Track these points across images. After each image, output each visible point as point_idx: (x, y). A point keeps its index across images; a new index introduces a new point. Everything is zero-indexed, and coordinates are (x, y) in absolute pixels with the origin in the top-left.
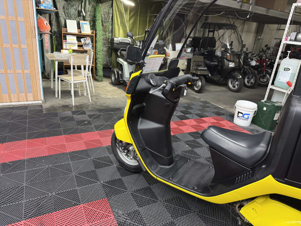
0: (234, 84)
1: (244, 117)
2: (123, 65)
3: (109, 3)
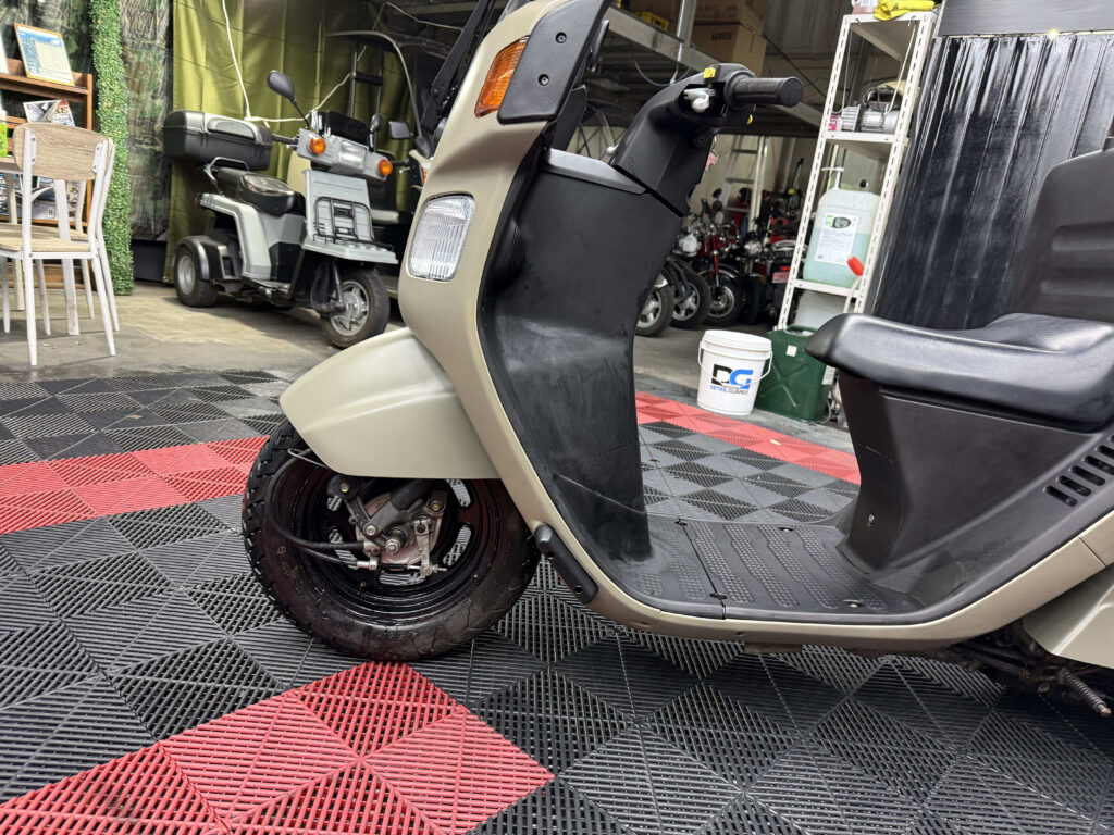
1: (735, 383)
2: (236, 216)
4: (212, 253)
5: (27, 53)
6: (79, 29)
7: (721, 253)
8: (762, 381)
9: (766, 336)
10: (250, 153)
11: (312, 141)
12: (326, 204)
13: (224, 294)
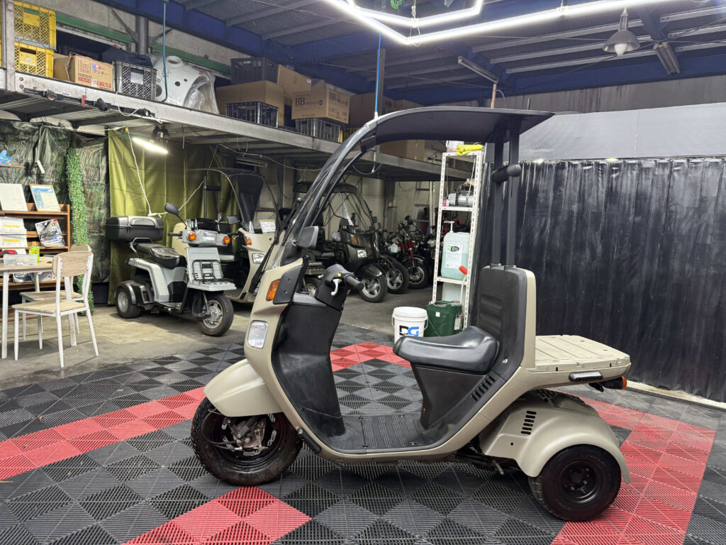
0: (371, 287)
2: (149, 270)
3: (98, 147)
4: (137, 290)
5: (36, 198)
6: (61, 181)
7: (414, 249)
8: (425, 331)
9: (425, 308)
10: (152, 233)
11: (189, 235)
12: (198, 263)
13: (145, 311)
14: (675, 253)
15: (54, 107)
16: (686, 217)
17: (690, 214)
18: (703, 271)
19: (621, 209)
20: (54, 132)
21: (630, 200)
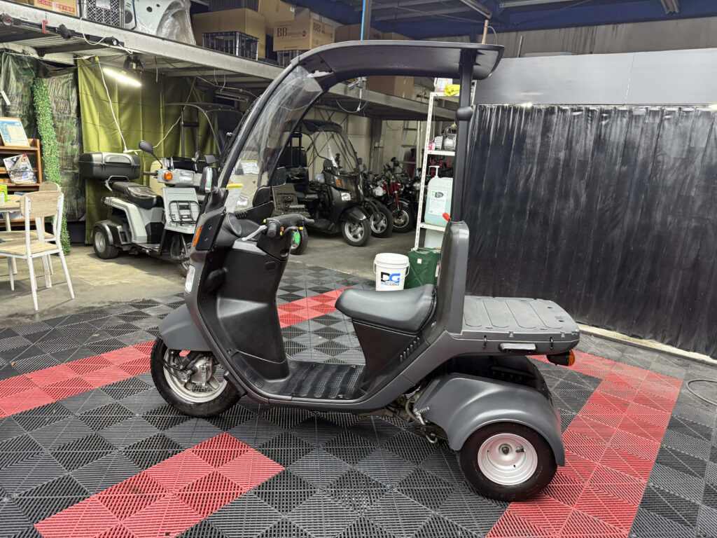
0: (355, 231)
1: (392, 281)
2: (126, 211)
3: (67, 77)
4: (114, 230)
5: (4, 133)
6: (28, 113)
7: (399, 192)
8: (406, 278)
10: (129, 172)
11: (165, 174)
12: (175, 204)
13: (122, 251)
14: (658, 204)
15: (15, 32)
16: (672, 168)
17: (677, 165)
18: (685, 224)
19: (608, 158)
20: (18, 60)
21: (617, 149)
